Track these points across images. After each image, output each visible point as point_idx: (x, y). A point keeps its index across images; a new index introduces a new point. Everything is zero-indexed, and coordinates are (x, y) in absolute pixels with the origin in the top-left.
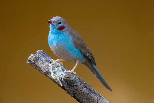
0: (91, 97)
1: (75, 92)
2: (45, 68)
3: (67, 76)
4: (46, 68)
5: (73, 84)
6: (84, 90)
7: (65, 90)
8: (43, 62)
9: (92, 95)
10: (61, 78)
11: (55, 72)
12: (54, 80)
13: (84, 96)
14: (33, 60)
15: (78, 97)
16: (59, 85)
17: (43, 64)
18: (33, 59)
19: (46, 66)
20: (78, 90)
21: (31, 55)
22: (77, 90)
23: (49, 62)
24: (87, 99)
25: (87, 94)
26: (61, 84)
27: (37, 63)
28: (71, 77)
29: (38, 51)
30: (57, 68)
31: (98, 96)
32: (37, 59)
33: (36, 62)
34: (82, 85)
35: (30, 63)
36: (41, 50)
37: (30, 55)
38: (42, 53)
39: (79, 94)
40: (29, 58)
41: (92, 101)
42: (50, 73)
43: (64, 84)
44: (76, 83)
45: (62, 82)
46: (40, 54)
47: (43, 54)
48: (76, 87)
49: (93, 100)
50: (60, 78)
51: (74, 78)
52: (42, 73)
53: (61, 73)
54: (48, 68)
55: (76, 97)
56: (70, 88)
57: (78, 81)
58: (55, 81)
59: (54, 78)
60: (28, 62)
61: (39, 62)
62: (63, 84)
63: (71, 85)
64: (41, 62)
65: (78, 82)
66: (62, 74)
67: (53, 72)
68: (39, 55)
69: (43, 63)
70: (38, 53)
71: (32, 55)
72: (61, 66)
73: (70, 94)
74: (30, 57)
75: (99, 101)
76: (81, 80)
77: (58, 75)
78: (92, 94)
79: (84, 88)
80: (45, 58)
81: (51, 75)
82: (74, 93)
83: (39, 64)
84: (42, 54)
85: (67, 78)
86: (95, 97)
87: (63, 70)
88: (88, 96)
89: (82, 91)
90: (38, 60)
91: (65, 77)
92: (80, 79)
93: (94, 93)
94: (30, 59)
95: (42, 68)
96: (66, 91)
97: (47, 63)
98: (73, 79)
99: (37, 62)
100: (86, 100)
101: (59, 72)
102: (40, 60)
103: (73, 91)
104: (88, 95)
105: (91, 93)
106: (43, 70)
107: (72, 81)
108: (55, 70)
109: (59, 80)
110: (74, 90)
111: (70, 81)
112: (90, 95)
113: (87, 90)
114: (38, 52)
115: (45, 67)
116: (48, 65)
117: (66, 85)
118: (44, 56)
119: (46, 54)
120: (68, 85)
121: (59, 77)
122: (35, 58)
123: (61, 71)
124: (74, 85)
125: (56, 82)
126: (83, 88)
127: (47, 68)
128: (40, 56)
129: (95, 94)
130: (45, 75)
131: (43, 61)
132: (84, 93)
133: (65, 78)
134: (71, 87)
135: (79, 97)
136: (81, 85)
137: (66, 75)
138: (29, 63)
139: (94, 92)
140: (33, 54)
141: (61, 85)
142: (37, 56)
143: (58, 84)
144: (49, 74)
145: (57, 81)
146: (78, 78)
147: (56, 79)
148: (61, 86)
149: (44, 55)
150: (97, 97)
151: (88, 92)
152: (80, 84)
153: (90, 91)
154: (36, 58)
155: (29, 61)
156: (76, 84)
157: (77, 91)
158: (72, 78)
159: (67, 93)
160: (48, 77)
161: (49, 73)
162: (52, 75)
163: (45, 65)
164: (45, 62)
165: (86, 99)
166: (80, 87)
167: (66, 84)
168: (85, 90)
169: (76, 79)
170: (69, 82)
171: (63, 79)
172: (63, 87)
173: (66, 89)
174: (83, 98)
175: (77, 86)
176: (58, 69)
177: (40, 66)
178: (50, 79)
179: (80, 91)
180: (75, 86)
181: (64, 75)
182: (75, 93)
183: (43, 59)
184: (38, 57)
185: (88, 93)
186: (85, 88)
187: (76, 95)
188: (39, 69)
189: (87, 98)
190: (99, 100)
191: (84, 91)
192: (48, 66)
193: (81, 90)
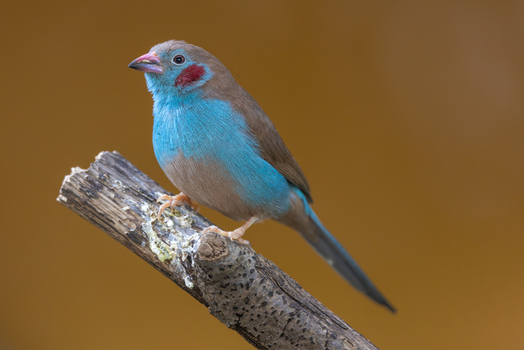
0: (304, 330)
1: (240, 311)
2: (125, 220)
3: (209, 250)
4: (131, 220)
5: (232, 281)
6: (276, 300)
7: (203, 301)
8: (117, 195)
9: (308, 320)
10: (189, 258)
11: (164, 236)
12: (160, 263)
13: (275, 325)
14: (81, 190)
15: (251, 331)
16: (181, 284)
17: (119, 205)
18: (79, 187)
19: (128, 211)
20: (253, 301)
21: (73, 169)
22: (247, 301)
23: (140, 196)
24: (287, 338)
25: (287, 318)
26: (186, 279)
27: (95, 202)
28: (225, 254)
29: (101, 154)
30: (171, 218)
31: (328, 324)
32: (95, 185)
33: (90, 197)
34: (268, 282)
35: (70, 201)
36: (111, 151)
37: (69, 172)
38: (117, 161)
39: (255, 318)
40: (64, 183)
41: (306, 345)
42: (147, 240)
43: (199, 280)
44: (245, 275)
45: (189, 271)
46: (108, 165)
47: (118, 165)
48: (243, 293)
49: (311, 339)
50: (184, 258)
51: (235, 256)
52: (116, 238)
53: (188, 238)
54: (139, 218)
55: (245, 329)
56: (221, 293)
57: (251, 266)
58: (163, 269)
59: (162, 258)
60: (62, 198)
61: (102, 195)
62: (194, 279)
63: (226, 282)
64: (113, 195)
65: (252, 271)
66: (192, 243)
67: (159, 236)
68: (105, 168)
69: (117, 199)
70: (100, 161)
71: (75, 170)
72: (187, 212)
73: (224, 319)
74: (67, 178)
75: (334, 342)
76: (264, 264)
77: (174, 244)
78: (306, 318)
79: (276, 296)
80: (127, 182)
81: (148, 246)
82: (238, 315)
83: (105, 203)
84: (115, 167)
85: (208, 256)
86: (318, 329)
87: (195, 226)
88: (291, 325)
89: (269, 307)
90: (99, 188)
91: (202, 255)
92: (261, 259)
93: (313, 312)
94: (70, 184)
95: (116, 220)
96: (207, 306)
97: (132, 201)
98: (232, 262)
99: (97, 197)
100: (282, 341)
101: (180, 234)
102: (106, 189)
103: (235, 308)
104: (289, 320)
105: (303, 312)
106: (117, 225)
107: (230, 266)
108: (164, 227)
109: (179, 264)
110: (237, 301)
111: (221, 269)
112: (298, 321)
113: (285, 302)
114: (99, 157)
115: (124, 217)
116: (139, 209)
117: (206, 284)
118: (122, 172)
119: (130, 164)
120: (214, 282)
121: (180, 253)
122: (87, 180)
123: (185, 230)
124: (235, 285)
125: (168, 274)
126: (271, 294)
127: (136, 221)
128: (108, 174)
129: (318, 315)
130: (129, 245)
131: (119, 192)
132: (273, 312)
133: (201, 258)
134: (224, 293)
135: (255, 329)
136: (262, 282)
137: (203, 247)
138: (65, 199)
139: (315, 309)
140: (82, 168)
141: (189, 284)
142: (97, 174)
143: (176, 281)
144: (140, 244)
145: (171, 270)
146: (252, 255)
147: (168, 261)
148: (186, 289)
149: (122, 169)
150: (324, 328)
151: (292, 310)
152: (258, 280)
153: (299, 304)
154: (90, 182)
155: (67, 192)
156: (243, 281)
157: (248, 307)
158: (228, 255)
159: (212, 313)
160: (138, 253)
161: (142, 237)
162: (153, 247)
163: (128, 208)
164: (126, 196)
165: (282, 335)
166: (260, 289)
167: (205, 280)
168: (281, 301)
169: (242, 259)
170: (218, 272)
171: (193, 262)
172: (196, 292)
173: (208, 298)
174: (270, 333)
175: (248, 288)
176: (175, 223)
177: (106, 210)
178: (146, 260)
179: (259, 305)
180: (239, 287)
181: (198, 244)
182: (240, 316)
183: (117, 183)
184: (100, 176)
185: (292, 314)
186: (279, 294)
187: (244, 322)
188: (102, 222)
189: (286, 333)
190: (335, 338)
191: (277, 306)
192: (139, 212)
193: (264, 304)
